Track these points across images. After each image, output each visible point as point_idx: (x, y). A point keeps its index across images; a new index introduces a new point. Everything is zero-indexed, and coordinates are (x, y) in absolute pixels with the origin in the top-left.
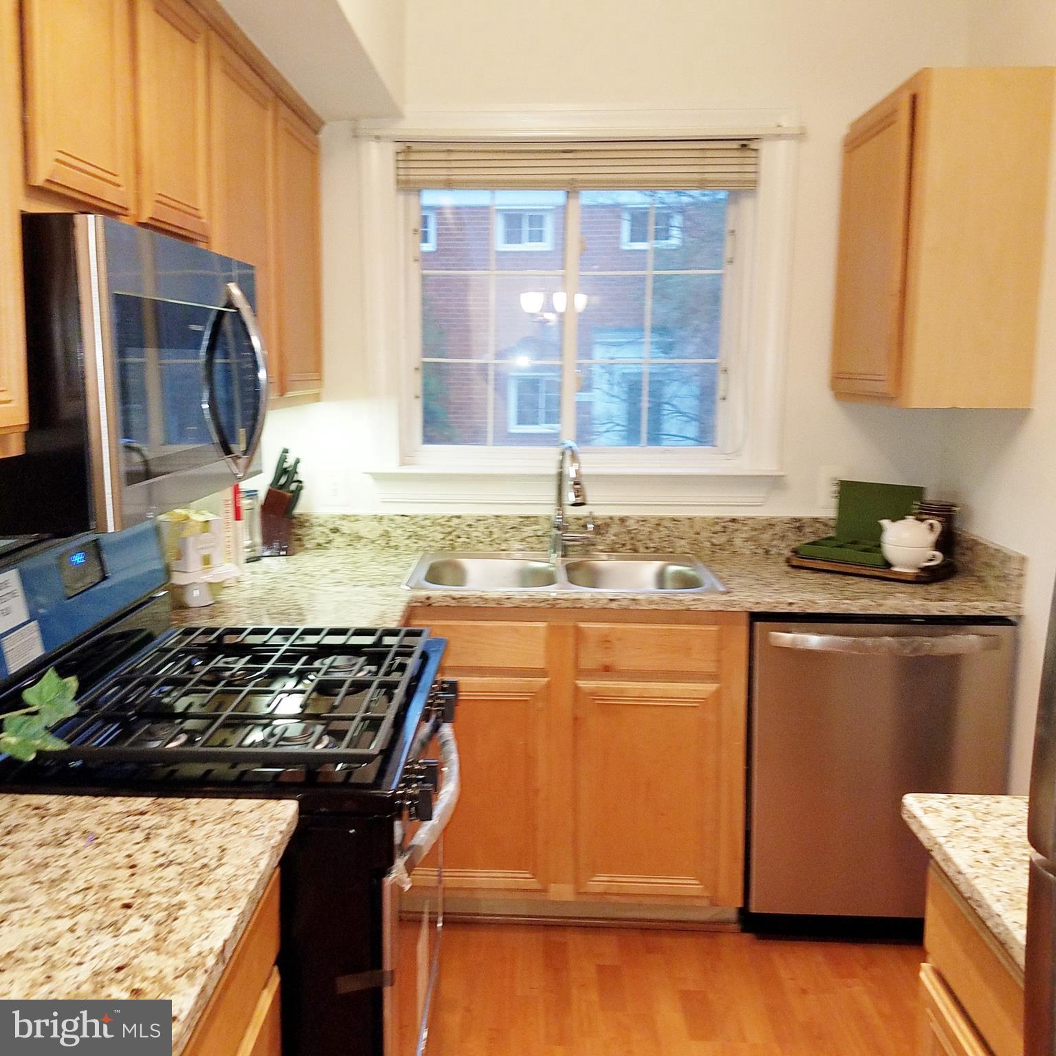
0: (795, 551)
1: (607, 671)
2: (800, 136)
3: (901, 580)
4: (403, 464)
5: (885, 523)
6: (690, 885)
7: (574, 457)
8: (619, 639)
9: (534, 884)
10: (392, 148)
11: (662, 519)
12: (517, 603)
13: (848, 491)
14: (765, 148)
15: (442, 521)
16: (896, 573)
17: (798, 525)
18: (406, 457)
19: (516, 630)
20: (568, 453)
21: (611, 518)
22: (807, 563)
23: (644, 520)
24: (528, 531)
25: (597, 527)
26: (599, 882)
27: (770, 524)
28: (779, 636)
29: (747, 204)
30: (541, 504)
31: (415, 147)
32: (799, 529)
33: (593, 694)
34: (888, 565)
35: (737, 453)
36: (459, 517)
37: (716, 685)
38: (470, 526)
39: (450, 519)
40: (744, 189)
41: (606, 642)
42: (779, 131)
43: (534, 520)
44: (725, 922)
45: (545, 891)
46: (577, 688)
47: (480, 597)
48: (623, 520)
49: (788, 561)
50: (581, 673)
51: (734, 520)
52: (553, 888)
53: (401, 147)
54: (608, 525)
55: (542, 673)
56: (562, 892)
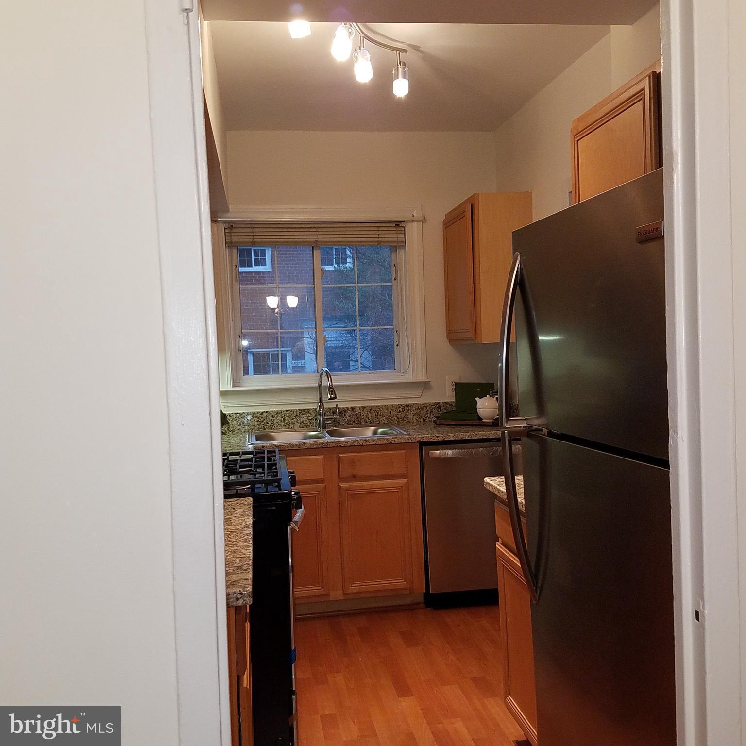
0: (438, 418)
1: (354, 477)
2: (423, 220)
3: (486, 425)
4: (234, 386)
5: (477, 399)
6: (400, 583)
7: (328, 376)
8: (359, 461)
9: (322, 592)
10: (223, 226)
11: (372, 406)
12: (308, 447)
13: (459, 387)
14: (407, 225)
15: (258, 415)
16: (484, 422)
17: (438, 406)
18: (235, 383)
19: (308, 460)
20: (324, 374)
21: (347, 408)
22: (443, 422)
23: (364, 408)
24: (304, 417)
25: (340, 413)
26: (355, 587)
27: (425, 406)
28: (434, 452)
29: (401, 252)
30: (310, 403)
31: (234, 225)
32: (439, 408)
33: (347, 489)
34: (480, 419)
35: (406, 372)
36: (267, 412)
37: (407, 480)
38: (273, 416)
39: (262, 413)
40: (399, 245)
41: (352, 462)
42: (413, 218)
43: (308, 411)
44: (418, 604)
45: (328, 595)
46: (339, 486)
47: (290, 445)
48: (353, 409)
49: (435, 422)
50: (341, 479)
51: (407, 405)
52: (332, 593)
53: (227, 226)
54: (345, 411)
55: (322, 481)
56: (337, 594)
